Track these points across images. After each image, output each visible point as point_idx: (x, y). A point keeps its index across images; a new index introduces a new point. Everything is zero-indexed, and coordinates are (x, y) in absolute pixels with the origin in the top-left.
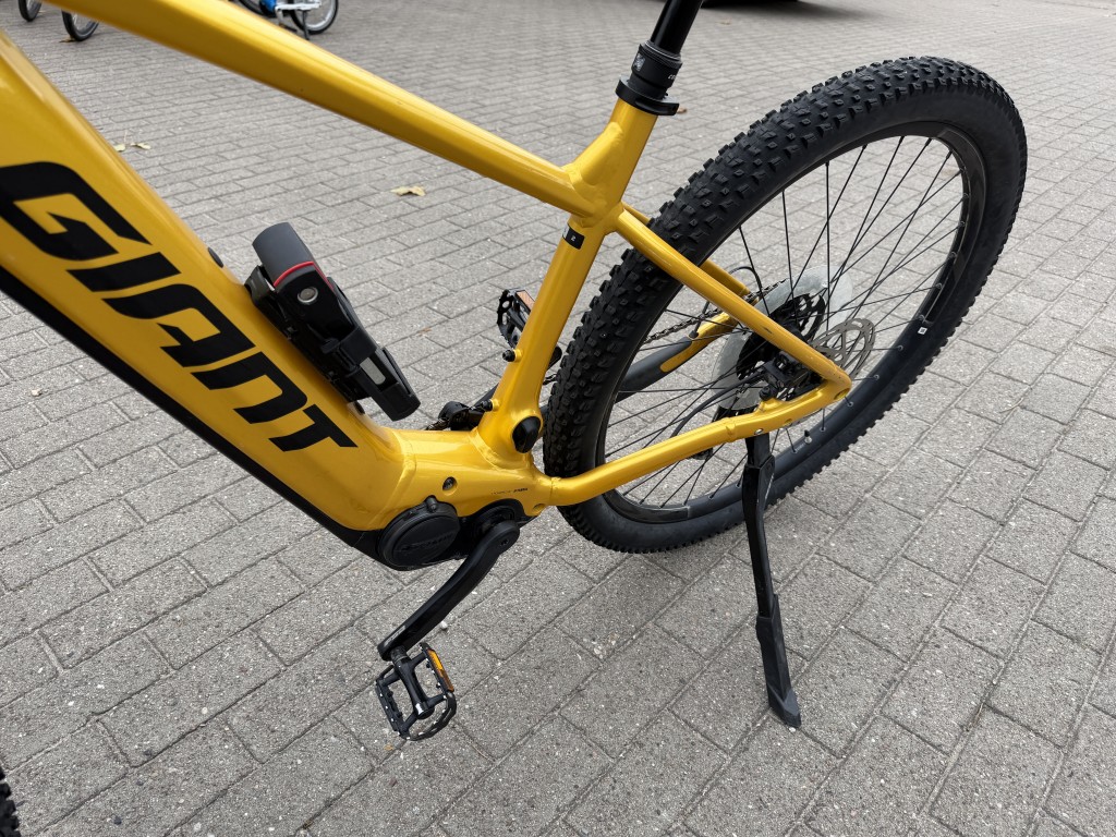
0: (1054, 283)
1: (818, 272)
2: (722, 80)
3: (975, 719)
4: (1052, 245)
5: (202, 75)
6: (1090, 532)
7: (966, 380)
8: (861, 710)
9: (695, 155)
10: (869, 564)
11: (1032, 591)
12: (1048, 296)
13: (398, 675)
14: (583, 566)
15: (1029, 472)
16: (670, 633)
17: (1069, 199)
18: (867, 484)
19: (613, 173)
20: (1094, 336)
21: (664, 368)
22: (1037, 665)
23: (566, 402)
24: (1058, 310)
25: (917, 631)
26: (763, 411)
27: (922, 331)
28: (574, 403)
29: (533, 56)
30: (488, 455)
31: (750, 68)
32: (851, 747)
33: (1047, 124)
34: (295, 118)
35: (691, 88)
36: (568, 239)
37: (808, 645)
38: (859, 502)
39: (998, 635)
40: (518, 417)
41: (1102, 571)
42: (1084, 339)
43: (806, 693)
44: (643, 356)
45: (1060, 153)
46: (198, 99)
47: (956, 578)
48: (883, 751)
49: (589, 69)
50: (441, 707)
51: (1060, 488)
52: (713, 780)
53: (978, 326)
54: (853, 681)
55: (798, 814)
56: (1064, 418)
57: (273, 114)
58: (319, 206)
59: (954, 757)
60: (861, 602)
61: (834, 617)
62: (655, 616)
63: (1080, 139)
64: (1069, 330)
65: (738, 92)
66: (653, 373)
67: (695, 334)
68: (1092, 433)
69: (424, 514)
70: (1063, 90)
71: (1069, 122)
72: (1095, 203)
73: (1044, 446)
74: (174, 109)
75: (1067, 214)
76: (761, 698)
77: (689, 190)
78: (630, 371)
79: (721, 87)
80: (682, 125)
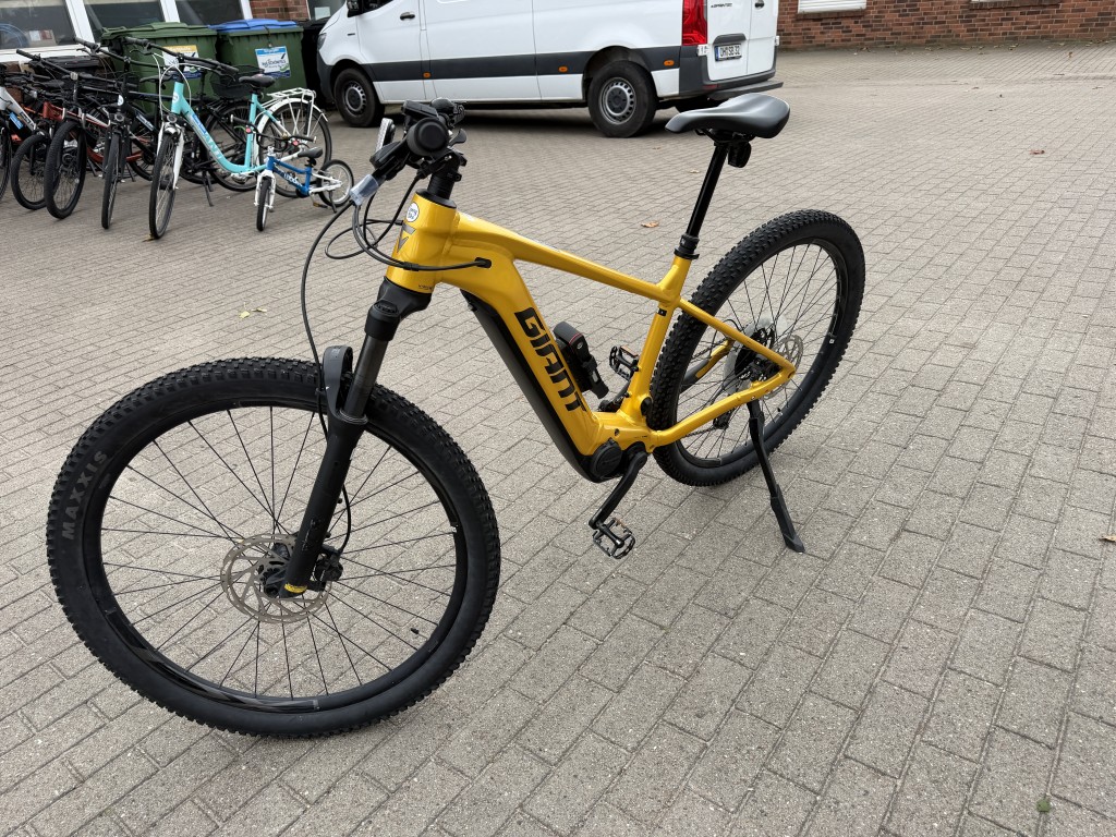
0: (930, 308)
1: (767, 316)
2: (667, 199)
3: (898, 535)
4: (927, 283)
5: (270, 252)
6: (957, 444)
7: (876, 375)
8: (836, 540)
9: (662, 259)
10: (829, 478)
11: (925, 477)
12: (925, 317)
13: (603, 533)
14: (666, 502)
15: (919, 420)
16: (724, 524)
17: (937, 250)
18: (821, 440)
19: (677, 284)
20: (957, 338)
21: (697, 375)
22: (929, 509)
23: (659, 391)
24: (932, 325)
25: (861, 505)
26: (754, 387)
27: (832, 341)
28: (664, 390)
29: (516, 201)
30: (629, 420)
31: (686, 185)
32: (833, 555)
33: (919, 194)
34: (360, 275)
35: (644, 208)
36: (659, 313)
37: (801, 518)
38: (818, 449)
39: (906, 500)
40: (642, 398)
41: (964, 462)
42: (950, 341)
43: (804, 536)
44: (692, 366)
45: (929, 217)
46: (279, 270)
47: (881, 477)
48: (851, 555)
49: (563, 205)
50: (627, 542)
51: (938, 425)
52: (765, 577)
53: (880, 342)
54: (829, 530)
55: (811, 585)
56: (939, 388)
57: (342, 274)
58: (413, 334)
59: (888, 553)
60: (828, 495)
61: (814, 504)
62: (714, 518)
63: (944, 203)
64: (941, 337)
65: (682, 206)
66: (694, 379)
67: (709, 357)
68: (956, 393)
69: (609, 446)
70: (931, 165)
71: (936, 191)
72: (956, 250)
73: (927, 405)
74: (266, 280)
75: (936, 261)
76: (781, 544)
77: (703, 286)
78: (687, 375)
79: (667, 205)
80: (646, 238)
